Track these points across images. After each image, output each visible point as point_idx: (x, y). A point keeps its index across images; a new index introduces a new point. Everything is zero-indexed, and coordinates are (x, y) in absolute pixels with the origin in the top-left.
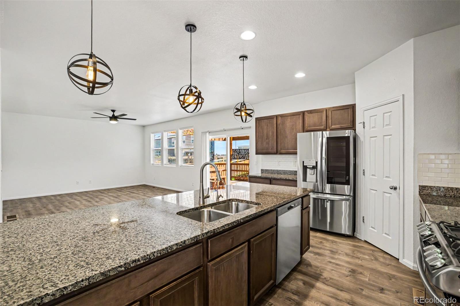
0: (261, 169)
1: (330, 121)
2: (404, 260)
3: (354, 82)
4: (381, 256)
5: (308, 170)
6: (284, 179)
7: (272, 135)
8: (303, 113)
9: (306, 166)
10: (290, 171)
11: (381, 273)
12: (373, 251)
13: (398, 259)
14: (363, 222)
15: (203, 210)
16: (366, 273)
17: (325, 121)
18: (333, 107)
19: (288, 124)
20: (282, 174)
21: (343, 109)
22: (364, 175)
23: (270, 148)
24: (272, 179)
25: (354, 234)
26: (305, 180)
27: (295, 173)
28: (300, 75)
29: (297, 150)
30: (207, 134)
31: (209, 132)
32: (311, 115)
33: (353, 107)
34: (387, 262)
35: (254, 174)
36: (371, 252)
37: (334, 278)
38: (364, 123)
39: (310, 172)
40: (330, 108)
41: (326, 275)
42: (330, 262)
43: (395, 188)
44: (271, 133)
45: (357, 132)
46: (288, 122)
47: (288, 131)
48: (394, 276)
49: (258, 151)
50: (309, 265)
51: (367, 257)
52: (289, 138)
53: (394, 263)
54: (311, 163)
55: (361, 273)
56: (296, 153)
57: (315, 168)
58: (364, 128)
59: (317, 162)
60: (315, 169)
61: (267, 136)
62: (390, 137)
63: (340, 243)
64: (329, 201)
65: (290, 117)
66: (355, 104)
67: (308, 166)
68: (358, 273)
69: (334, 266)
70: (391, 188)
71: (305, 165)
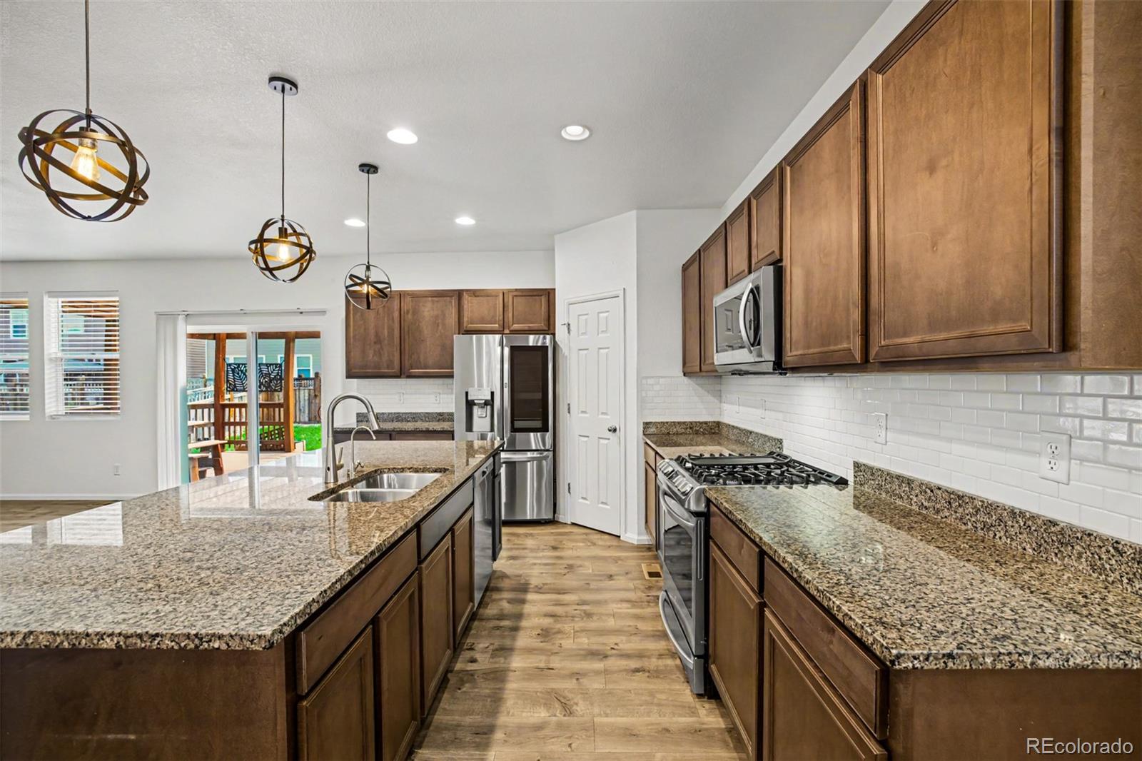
0: (358, 414)
1: (510, 315)
2: (626, 535)
3: (554, 250)
4: (598, 539)
5: (475, 409)
6: (424, 429)
7: (388, 336)
8: (460, 294)
9: (473, 401)
10: (427, 413)
11: (604, 559)
12: (586, 534)
13: (619, 537)
14: (569, 492)
15: (343, 493)
16: (587, 563)
17: (501, 313)
18: (516, 290)
19: (426, 314)
20: (408, 421)
21: (531, 296)
22: (569, 412)
23: (385, 365)
24: (393, 433)
25: (554, 517)
26: (469, 428)
27: (449, 417)
28: (465, 221)
29: (453, 368)
30: (181, 319)
31: (186, 313)
32: (475, 300)
33: (549, 294)
34: (609, 544)
35: (348, 425)
36: (584, 536)
37: (549, 582)
38: (569, 325)
39: (479, 413)
40: (510, 291)
41: (534, 582)
42: (535, 564)
43: (615, 430)
44: (386, 331)
45: (557, 339)
46: (427, 309)
47: (426, 331)
48: (619, 558)
49: (354, 371)
50: (504, 576)
51: (581, 544)
52: (428, 343)
53: (614, 542)
54: (481, 395)
55: (581, 566)
56: (451, 376)
57: (489, 403)
58: (569, 332)
59: (492, 394)
60: (489, 407)
61: (377, 335)
62: (607, 350)
63: (538, 534)
64: (504, 465)
65: (430, 299)
66: (554, 289)
67: (476, 401)
68: (578, 567)
69: (542, 567)
70: (610, 431)
71: (470, 398)
